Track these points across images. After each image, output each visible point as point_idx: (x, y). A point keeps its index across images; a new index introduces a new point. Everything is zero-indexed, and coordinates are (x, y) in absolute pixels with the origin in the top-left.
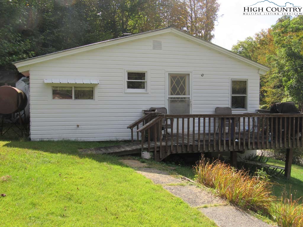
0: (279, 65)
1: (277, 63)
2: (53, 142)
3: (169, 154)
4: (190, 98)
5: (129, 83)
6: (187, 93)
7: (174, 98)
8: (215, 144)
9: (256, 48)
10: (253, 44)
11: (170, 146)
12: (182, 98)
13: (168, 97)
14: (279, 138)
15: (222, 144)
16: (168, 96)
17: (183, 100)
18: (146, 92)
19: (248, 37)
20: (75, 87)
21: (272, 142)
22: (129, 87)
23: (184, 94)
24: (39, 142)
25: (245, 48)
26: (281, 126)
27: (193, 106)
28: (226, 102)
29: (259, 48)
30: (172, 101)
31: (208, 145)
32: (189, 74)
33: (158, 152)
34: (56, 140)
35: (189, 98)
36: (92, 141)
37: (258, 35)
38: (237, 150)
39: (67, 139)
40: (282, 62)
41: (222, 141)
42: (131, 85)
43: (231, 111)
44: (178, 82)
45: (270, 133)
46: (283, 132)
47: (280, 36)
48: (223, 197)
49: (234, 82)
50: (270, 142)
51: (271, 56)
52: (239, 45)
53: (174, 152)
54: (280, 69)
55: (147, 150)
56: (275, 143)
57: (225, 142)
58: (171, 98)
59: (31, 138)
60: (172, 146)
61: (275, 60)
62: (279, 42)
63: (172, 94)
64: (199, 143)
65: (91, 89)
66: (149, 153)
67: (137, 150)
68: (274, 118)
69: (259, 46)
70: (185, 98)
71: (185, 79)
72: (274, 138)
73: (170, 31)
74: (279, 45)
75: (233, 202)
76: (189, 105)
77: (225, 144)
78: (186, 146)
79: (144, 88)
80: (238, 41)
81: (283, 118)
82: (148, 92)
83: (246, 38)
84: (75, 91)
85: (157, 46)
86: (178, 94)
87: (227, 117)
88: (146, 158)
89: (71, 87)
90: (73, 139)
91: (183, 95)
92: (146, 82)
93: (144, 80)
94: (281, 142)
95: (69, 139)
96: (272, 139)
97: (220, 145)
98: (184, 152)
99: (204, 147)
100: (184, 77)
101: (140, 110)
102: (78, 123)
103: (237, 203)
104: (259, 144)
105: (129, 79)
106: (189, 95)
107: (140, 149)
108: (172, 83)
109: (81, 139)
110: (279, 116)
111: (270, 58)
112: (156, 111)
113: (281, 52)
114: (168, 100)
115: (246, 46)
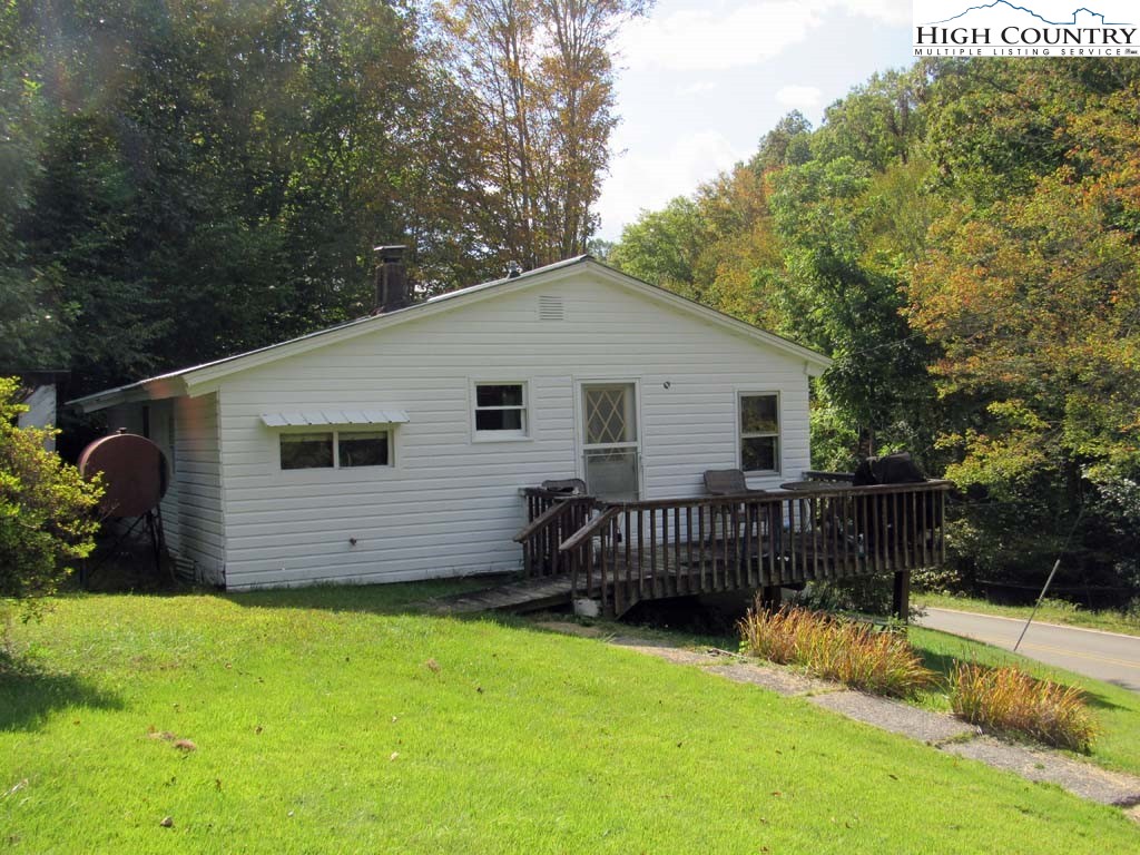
0: (794, 302)
1: (784, 296)
2: (289, 589)
3: (633, 602)
4: (639, 450)
5: (479, 414)
6: (629, 434)
7: (597, 451)
8: (738, 571)
9: (703, 237)
10: (694, 220)
11: (638, 581)
12: (616, 450)
13: (585, 451)
14: (881, 548)
15: (755, 570)
16: (583, 446)
17: (618, 455)
18: (526, 439)
19: (677, 196)
20: (340, 434)
21: (867, 558)
22: (480, 427)
23: (622, 440)
24: (248, 592)
25: (668, 237)
26: (885, 516)
27: (647, 470)
28: (726, 455)
29: (714, 237)
30: (593, 459)
31: (723, 573)
32: (633, 385)
33: (611, 597)
34: (294, 584)
35: (635, 449)
36: (392, 581)
37: (708, 192)
38: (788, 583)
39: (325, 580)
40: (806, 291)
41: (755, 562)
42: (486, 421)
43: (744, 479)
44: (605, 408)
45: (861, 535)
46: (891, 530)
47: (794, 207)
48: (828, 677)
49: (747, 401)
50: (862, 558)
51: (769, 272)
52: (647, 226)
53: (647, 596)
54: (798, 315)
55: (584, 593)
56: (874, 558)
57: (761, 563)
58: (590, 451)
59: (228, 584)
60: (642, 582)
61: (781, 285)
62: (789, 228)
63: (590, 441)
64: (704, 568)
65: (381, 437)
66: (594, 602)
67: (560, 596)
68: (870, 498)
69: (712, 227)
70: (623, 450)
71: (622, 398)
72: (871, 545)
73: (585, 270)
74: (795, 239)
75: (854, 684)
76: (635, 469)
77: (761, 568)
78: (673, 579)
79: (518, 426)
80: (641, 212)
81: (890, 496)
82: (531, 438)
83: (670, 201)
84: (341, 444)
85: (551, 311)
86: (606, 439)
87: (765, 500)
88: (590, 615)
89: (331, 435)
90: (340, 580)
91: (620, 441)
92: (525, 410)
93: (520, 404)
94: (887, 555)
95: (330, 579)
96: (867, 548)
97: (749, 571)
98: (670, 594)
99: (715, 580)
100: (619, 392)
101: (514, 489)
102: (353, 534)
103: (864, 683)
104: (837, 564)
105: (480, 403)
106: (635, 440)
107: (569, 594)
108: (589, 409)
109: (361, 579)
110: (880, 492)
111: (763, 281)
112: (576, 491)
113: (800, 261)
114: (584, 457)
115: (672, 230)
